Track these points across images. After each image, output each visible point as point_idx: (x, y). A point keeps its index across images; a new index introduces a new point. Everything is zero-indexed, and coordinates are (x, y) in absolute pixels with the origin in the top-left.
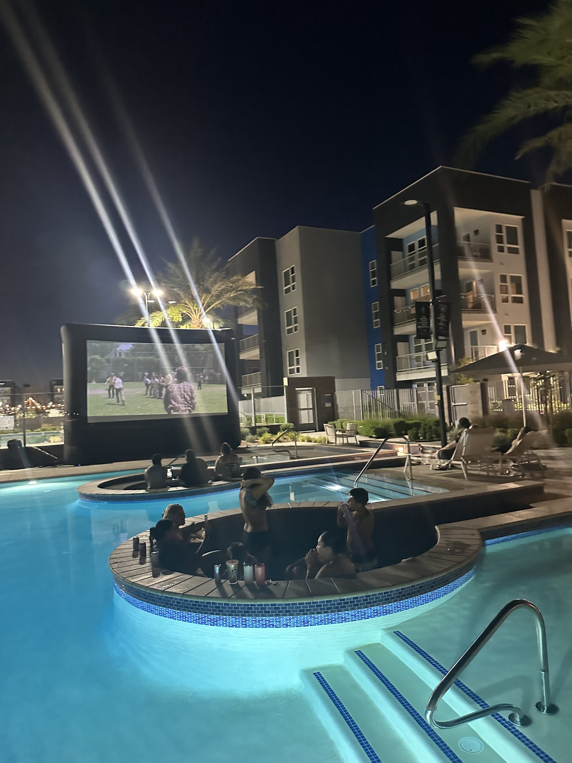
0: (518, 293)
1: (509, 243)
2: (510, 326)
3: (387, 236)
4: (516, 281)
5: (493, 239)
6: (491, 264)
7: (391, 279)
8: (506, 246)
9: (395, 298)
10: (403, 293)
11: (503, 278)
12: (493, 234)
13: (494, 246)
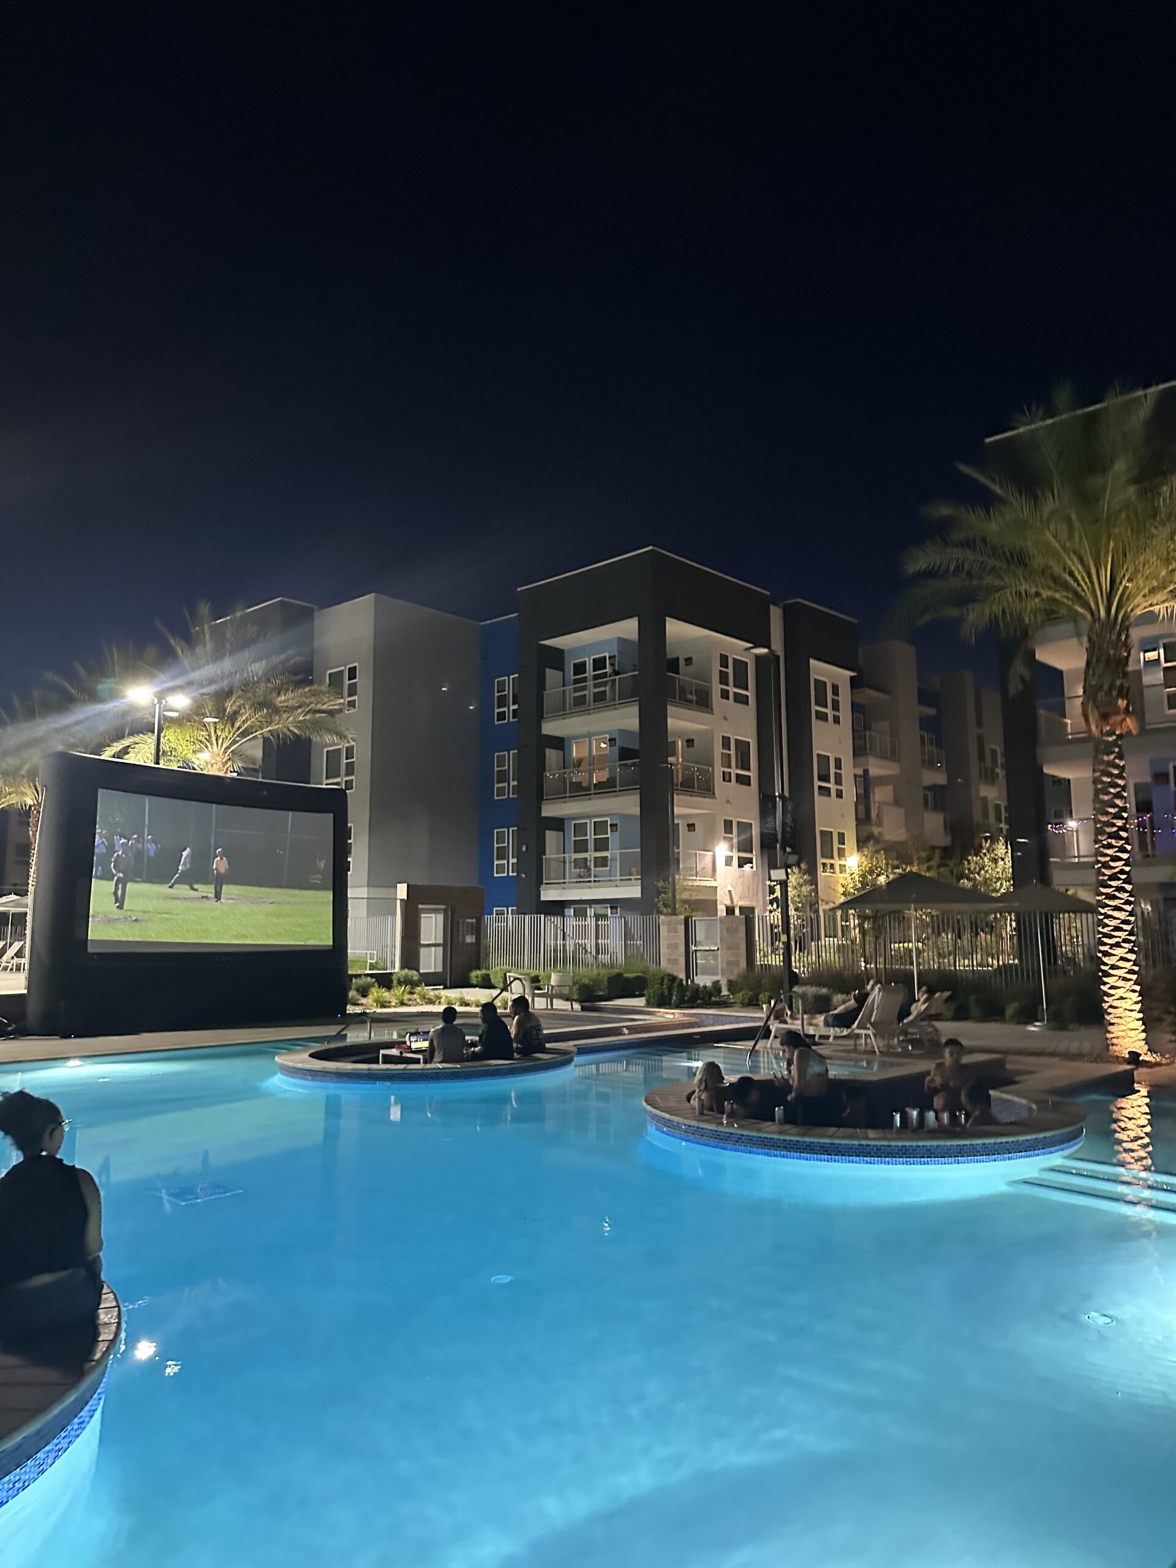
0: (743, 768)
1: (735, 686)
2: (732, 821)
3: (543, 642)
4: (743, 748)
5: (716, 678)
6: (709, 716)
7: (543, 718)
8: (732, 690)
9: (547, 750)
10: (559, 743)
11: (726, 743)
12: (716, 668)
13: (717, 688)
